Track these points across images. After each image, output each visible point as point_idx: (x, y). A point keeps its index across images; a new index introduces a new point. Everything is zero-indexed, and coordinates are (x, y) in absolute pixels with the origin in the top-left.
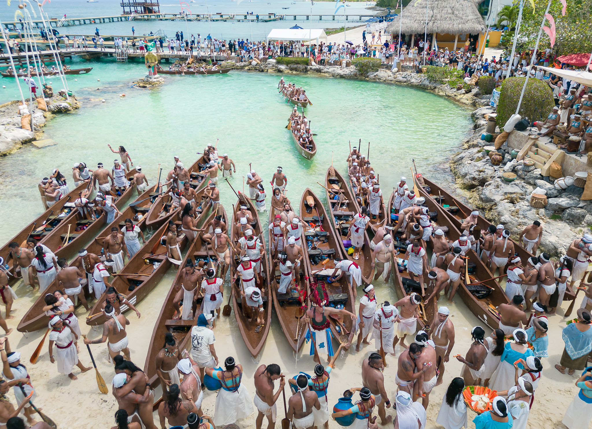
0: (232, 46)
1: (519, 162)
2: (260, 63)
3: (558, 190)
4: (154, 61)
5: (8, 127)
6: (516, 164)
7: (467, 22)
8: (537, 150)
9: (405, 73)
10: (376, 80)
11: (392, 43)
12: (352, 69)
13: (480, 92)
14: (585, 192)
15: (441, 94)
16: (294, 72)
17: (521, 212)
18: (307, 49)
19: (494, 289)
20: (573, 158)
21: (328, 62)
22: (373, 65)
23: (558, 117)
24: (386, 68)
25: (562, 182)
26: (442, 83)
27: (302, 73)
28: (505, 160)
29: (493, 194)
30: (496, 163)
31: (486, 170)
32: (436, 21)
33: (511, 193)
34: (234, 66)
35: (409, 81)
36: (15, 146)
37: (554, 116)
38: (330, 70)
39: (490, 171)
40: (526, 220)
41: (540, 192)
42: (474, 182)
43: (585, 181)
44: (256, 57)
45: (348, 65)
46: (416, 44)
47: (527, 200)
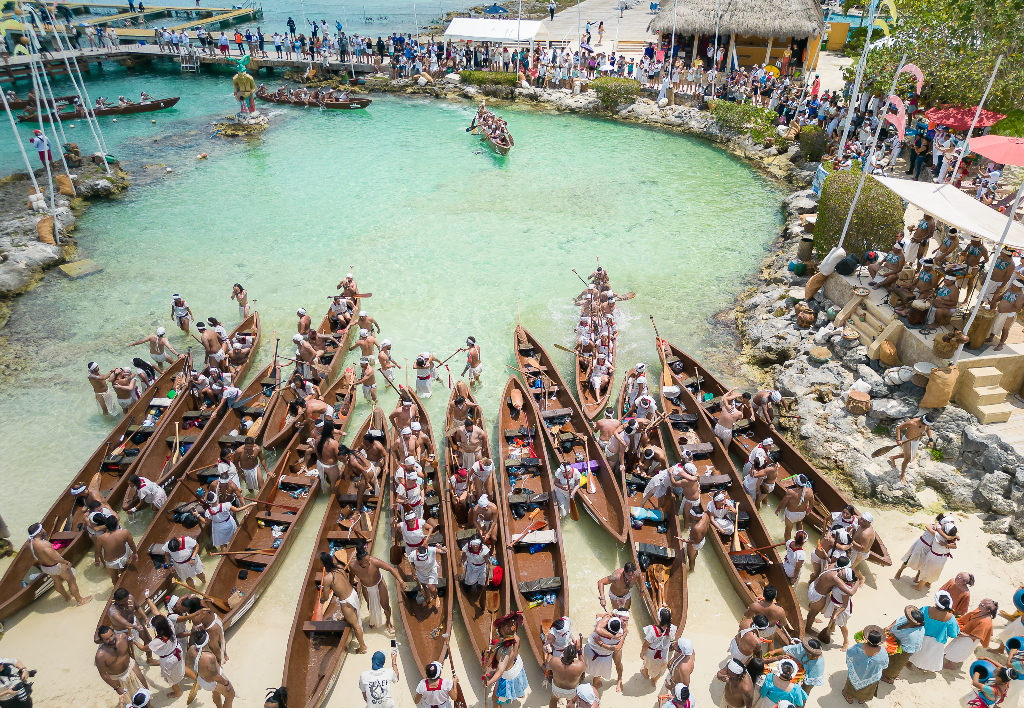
0: (382, 49)
1: (838, 330)
2: (432, 80)
3: (889, 388)
4: (249, 88)
5: (17, 239)
6: (832, 332)
7: (788, 16)
8: (865, 315)
9: (681, 108)
10: (632, 122)
11: (660, 49)
12: (590, 98)
13: (803, 154)
14: (926, 397)
15: (738, 153)
16: (493, 100)
17: (832, 420)
18: (514, 57)
19: (772, 563)
20: (915, 338)
21: (550, 82)
22: (628, 92)
23: (901, 260)
24: (649, 96)
25: (895, 375)
26: (741, 132)
27: (506, 103)
28: (819, 323)
29: (795, 384)
30: (805, 325)
31: (788, 337)
32: (736, 13)
33: (821, 384)
34: (387, 86)
35: (687, 124)
36: (32, 278)
37: (895, 258)
38: (553, 98)
39: (794, 338)
40: (837, 434)
41: (860, 389)
42: (769, 356)
43: (928, 380)
44: (425, 70)
45: (584, 89)
46: (703, 54)
47: (843, 399)
